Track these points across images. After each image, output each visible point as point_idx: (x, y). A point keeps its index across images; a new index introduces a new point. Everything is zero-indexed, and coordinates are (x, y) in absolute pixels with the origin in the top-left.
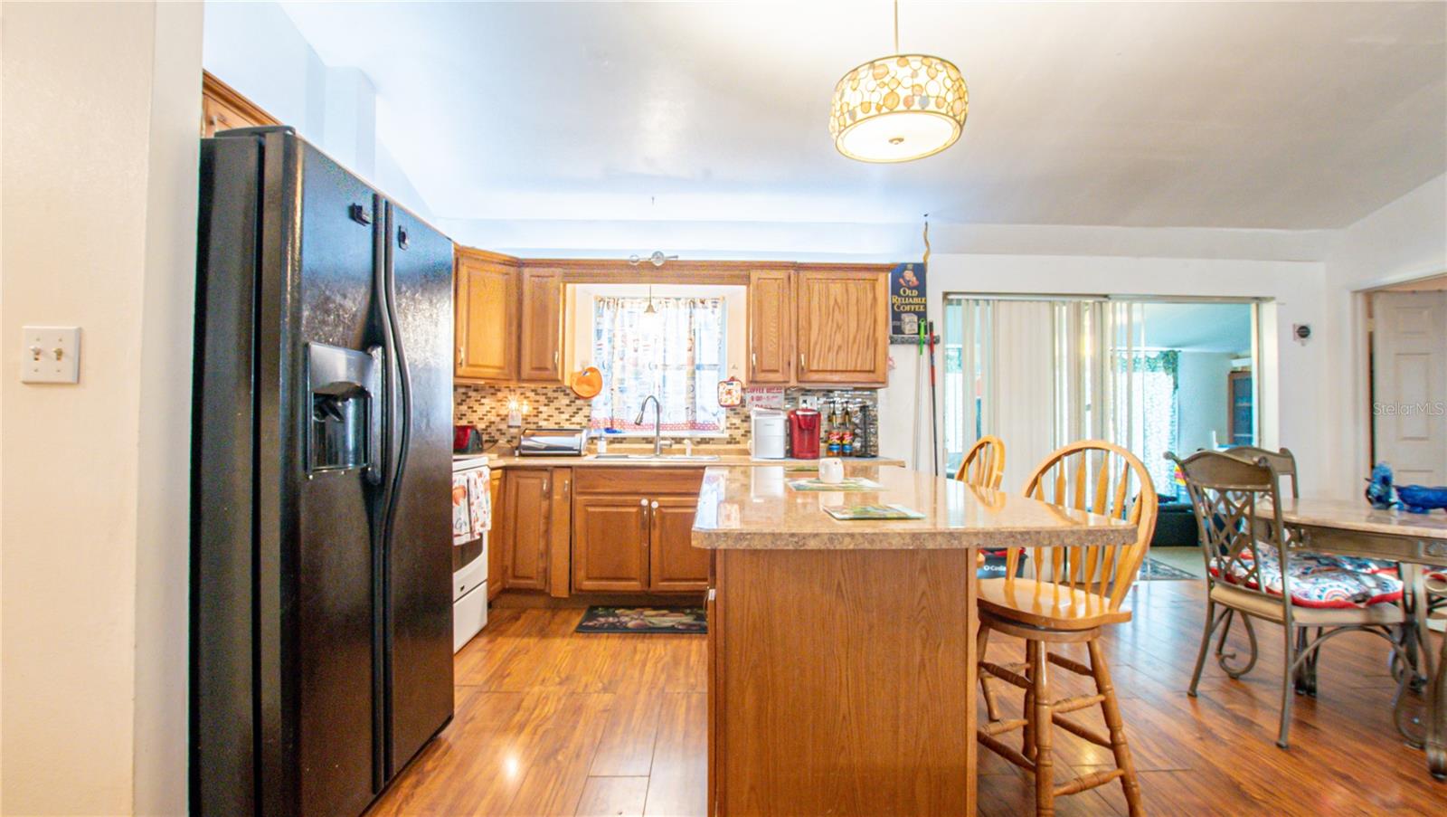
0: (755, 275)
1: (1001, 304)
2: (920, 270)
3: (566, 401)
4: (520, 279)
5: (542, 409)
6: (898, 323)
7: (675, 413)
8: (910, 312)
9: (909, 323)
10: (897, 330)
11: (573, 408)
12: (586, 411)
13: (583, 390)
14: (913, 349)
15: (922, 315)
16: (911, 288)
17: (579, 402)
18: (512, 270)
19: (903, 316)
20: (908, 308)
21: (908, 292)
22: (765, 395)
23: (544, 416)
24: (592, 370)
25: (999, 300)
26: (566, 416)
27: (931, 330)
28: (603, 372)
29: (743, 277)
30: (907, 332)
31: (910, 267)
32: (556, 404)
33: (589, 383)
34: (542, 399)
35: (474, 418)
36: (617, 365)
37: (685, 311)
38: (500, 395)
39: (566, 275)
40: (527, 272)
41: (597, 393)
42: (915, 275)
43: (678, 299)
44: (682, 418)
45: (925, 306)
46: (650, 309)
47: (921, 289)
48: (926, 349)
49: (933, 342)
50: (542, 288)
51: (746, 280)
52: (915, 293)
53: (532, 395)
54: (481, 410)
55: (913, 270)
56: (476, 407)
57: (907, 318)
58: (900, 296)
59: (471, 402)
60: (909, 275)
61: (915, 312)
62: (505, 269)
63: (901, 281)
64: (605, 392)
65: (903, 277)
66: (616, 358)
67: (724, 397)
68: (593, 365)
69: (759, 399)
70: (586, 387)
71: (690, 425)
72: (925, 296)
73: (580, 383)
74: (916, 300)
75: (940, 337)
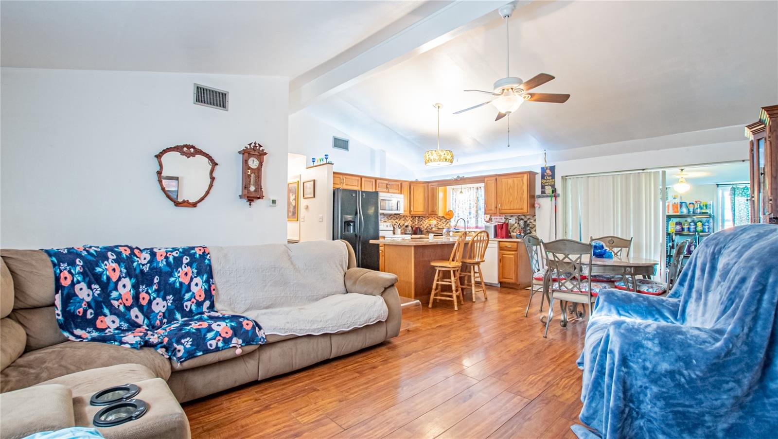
0: (486, 179)
1: (589, 178)
2: (552, 169)
3: (445, 220)
4: (428, 186)
5: (439, 222)
6: (543, 190)
7: (472, 223)
8: (548, 185)
9: (548, 190)
10: (543, 192)
11: (446, 222)
12: (449, 223)
13: (447, 217)
14: (550, 198)
15: (553, 186)
16: (549, 176)
17: (448, 220)
18: (426, 185)
19: (546, 187)
20: (547, 184)
21: (548, 177)
22: (498, 217)
23: (439, 224)
24: (451, 211)
25: (588, 177)
26: (444, 225)
27: (556, 192)
28: (454, 212)
29: (482, 180)
30: (547, 193)
31: (549, 168)
32: (442, 221)
33: (449, 215)
34: (439, 219)
35: (424, 225)
36: (457, 208)
37: (475, 190)
38: (430, 218)
39: (438, 185)
40: (430, 184)
41: (452, 218)
42: (551, 171)
43: (473, 187)
44: (474, 225)
45: (554, 182)
46: (461, 192)
47: (553, 176)
48: (554, 198)
49: (555, 197)
50: (433, 189)
51: (483, 181)
52: (551, 178)
53: (436, 218)
54: (425, 223)
55: (550, 169)
56: (424, 222)
57: (547, 187)
58: (545, 179)
60: (548, 171)
61: (550, 185)
62: (424, 185)
63: (545, 174)
64: (454, 218)
65: (546, 172)
66: (457, 207)
67: (486, 218)
68: (451, 209)
69: (497, 219)
70: (449, 216)
71: (477, 227)
72: (554, 178)
73: (446, 215)
74: (551, 181)
75: (559, 194)
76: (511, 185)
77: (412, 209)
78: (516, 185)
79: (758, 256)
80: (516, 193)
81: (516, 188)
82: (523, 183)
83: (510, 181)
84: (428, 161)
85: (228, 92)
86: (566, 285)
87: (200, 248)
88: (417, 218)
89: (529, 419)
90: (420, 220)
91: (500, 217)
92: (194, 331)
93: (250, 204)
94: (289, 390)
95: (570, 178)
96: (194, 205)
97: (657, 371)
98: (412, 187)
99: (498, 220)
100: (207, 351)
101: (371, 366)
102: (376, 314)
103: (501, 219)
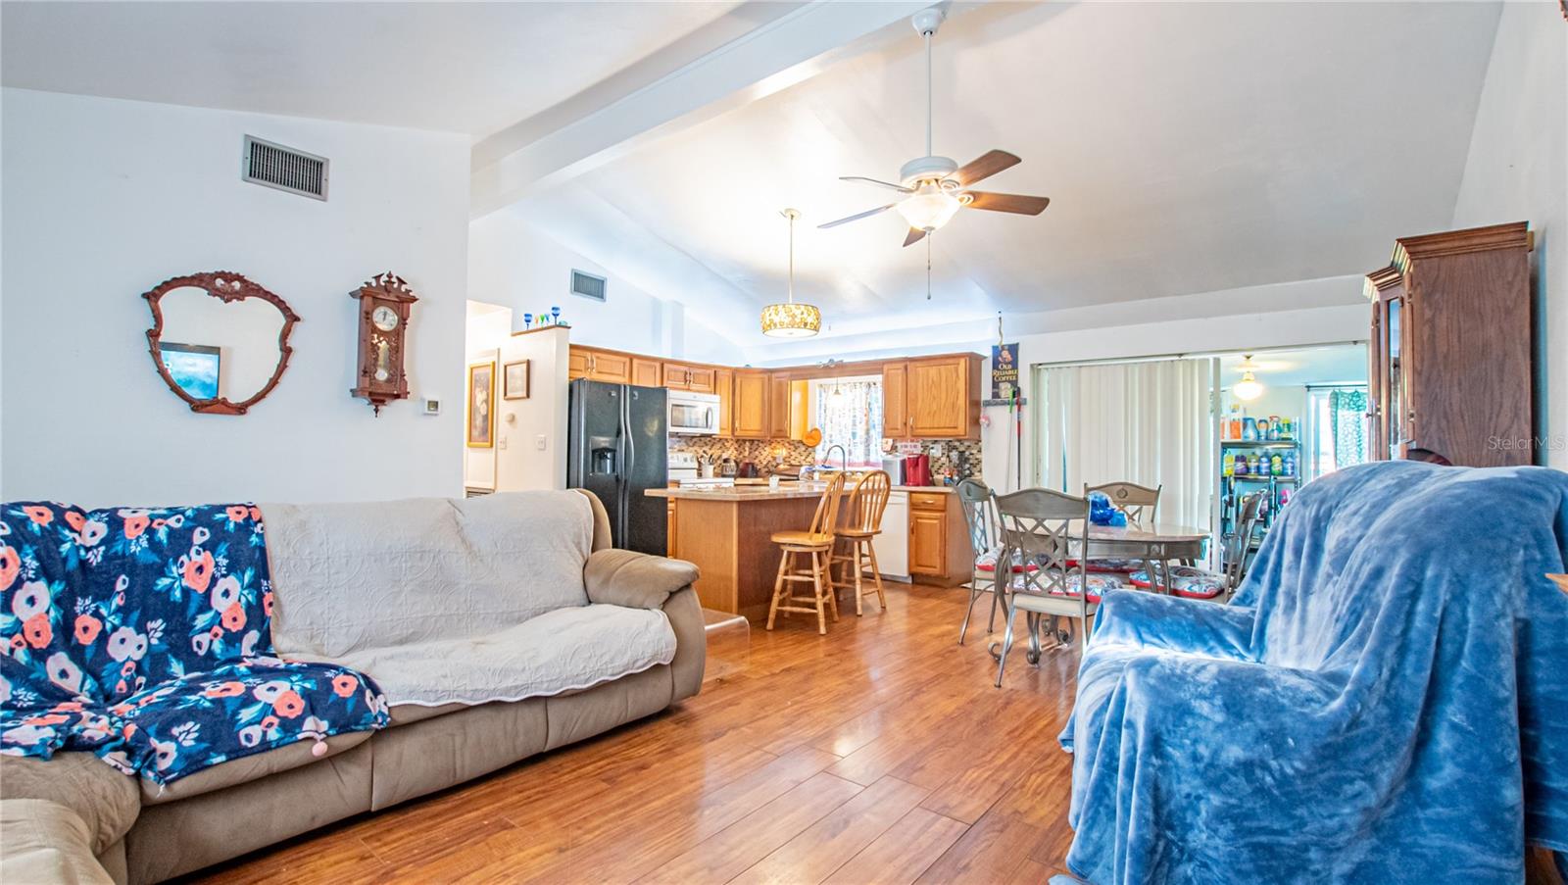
0: (886, 367)
1: (1083, 369)
2: (1014, 349)
3: (804, 449)
4: (770, 379)
5: (793, 453)
6: (996, 391)
7: (858, 456)
8: (1006, 381)
9: (1006, 391)
10: (996, 395)
11: (807, 453)
12: (813, 454)
13: (808, 442)
14: (1008, 407)
15: (1014, 383)
16: (1007, 364)
17: (810, 449)
18: (766, 376)
19: (1001, 384)
20: (1004, 379)
21: (1005, 366)
22: (909, 444)
23: (793, 457)
24: (816, 430)
25: (1080, 367)
26: (803, 458)
27: (1019, 394)
28: (822, 431)
29: (877, 369)
30: (1003, 396)
31: (1006, 348)
32: (798, 451)
33: (811, 437)
34: (792, 447)
35: (761, 458)
36: (829, 425)
37: (865, 389)
38: (773, 445)
39: (791, 376)
40: (774, 375)
41: (818, 444)
43: (861, 383)
44: (862, 459)
45: (1017, 376)
46: (837, 392)
47: (1015, 364)
48: (1015, 408)
49: (1019, 404)
50: (780, 384)
51: (880, 371)
52: (1010, 366)
53: (787, 445)
54: (765, 454)
55: (1009, 350)
56: (762, 452)
57: (1003, 386)
58: (998, 370)
59: (760, 449)
60: (1006, 354)
61: (1009, 381)
62: (761, 376)
63: (1000, 359)
64: (822, 444)
65: (1001, 356)
66: (828, 421)
67: (885, 445)
68: (817, 427)
69: (906, 447)
70: (811, 440)
71: (867, 463)
72: (1017, 368)
73: (807, 438)
74: (1010, 372)
75: (1025, 399)
76: (935, 379)
77: (737, 425)
78: (944, 379)
79: (1403, 526)
80: (944, 396)
81: (943, 385)
82: (957, 376)
83: (933, 371)
84: (769, 326)
85: (328, 160)
86: (1038, 580)
87: (237, 509)
88: (747, 443)
89: (966, 867)
90: (754, 447)
91: (913, 444)
92: (207, 704)
93: (377, 411)
94: (442, 832)
95: (1047, 369)
96: (241, 409)
97: (1220, 763)
98: (738, 381)
99: (909, 449)
100: (237, 752)
101: (634, 766)
102: (650, 651)
103: (915, 446)
